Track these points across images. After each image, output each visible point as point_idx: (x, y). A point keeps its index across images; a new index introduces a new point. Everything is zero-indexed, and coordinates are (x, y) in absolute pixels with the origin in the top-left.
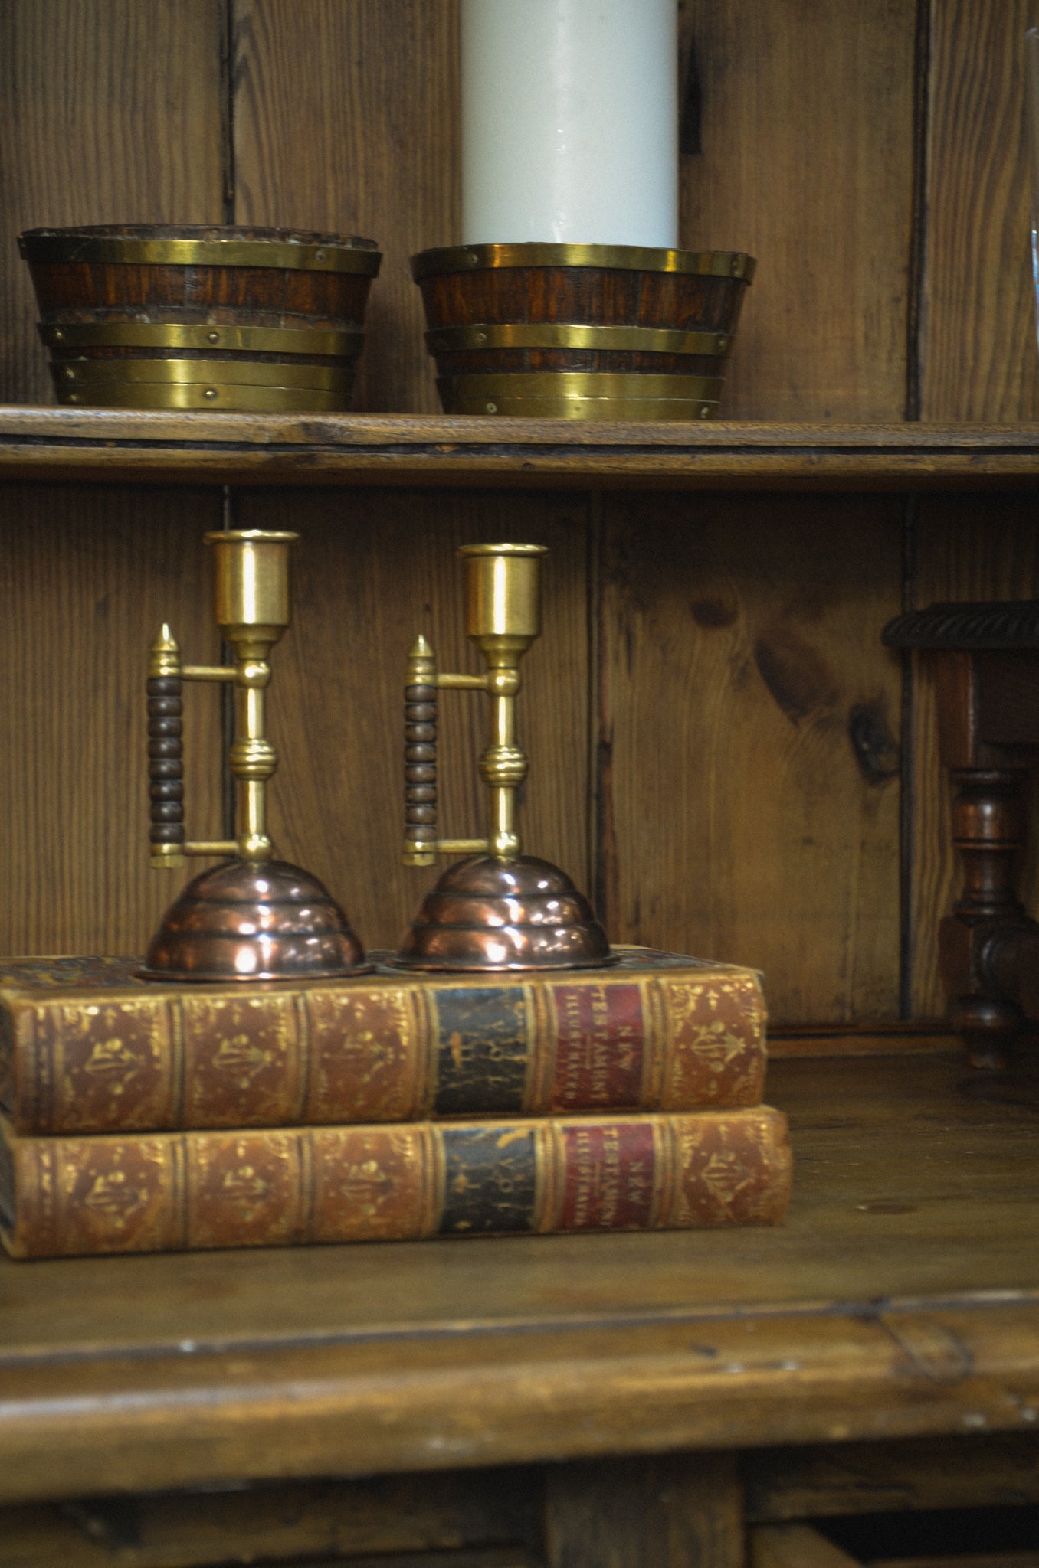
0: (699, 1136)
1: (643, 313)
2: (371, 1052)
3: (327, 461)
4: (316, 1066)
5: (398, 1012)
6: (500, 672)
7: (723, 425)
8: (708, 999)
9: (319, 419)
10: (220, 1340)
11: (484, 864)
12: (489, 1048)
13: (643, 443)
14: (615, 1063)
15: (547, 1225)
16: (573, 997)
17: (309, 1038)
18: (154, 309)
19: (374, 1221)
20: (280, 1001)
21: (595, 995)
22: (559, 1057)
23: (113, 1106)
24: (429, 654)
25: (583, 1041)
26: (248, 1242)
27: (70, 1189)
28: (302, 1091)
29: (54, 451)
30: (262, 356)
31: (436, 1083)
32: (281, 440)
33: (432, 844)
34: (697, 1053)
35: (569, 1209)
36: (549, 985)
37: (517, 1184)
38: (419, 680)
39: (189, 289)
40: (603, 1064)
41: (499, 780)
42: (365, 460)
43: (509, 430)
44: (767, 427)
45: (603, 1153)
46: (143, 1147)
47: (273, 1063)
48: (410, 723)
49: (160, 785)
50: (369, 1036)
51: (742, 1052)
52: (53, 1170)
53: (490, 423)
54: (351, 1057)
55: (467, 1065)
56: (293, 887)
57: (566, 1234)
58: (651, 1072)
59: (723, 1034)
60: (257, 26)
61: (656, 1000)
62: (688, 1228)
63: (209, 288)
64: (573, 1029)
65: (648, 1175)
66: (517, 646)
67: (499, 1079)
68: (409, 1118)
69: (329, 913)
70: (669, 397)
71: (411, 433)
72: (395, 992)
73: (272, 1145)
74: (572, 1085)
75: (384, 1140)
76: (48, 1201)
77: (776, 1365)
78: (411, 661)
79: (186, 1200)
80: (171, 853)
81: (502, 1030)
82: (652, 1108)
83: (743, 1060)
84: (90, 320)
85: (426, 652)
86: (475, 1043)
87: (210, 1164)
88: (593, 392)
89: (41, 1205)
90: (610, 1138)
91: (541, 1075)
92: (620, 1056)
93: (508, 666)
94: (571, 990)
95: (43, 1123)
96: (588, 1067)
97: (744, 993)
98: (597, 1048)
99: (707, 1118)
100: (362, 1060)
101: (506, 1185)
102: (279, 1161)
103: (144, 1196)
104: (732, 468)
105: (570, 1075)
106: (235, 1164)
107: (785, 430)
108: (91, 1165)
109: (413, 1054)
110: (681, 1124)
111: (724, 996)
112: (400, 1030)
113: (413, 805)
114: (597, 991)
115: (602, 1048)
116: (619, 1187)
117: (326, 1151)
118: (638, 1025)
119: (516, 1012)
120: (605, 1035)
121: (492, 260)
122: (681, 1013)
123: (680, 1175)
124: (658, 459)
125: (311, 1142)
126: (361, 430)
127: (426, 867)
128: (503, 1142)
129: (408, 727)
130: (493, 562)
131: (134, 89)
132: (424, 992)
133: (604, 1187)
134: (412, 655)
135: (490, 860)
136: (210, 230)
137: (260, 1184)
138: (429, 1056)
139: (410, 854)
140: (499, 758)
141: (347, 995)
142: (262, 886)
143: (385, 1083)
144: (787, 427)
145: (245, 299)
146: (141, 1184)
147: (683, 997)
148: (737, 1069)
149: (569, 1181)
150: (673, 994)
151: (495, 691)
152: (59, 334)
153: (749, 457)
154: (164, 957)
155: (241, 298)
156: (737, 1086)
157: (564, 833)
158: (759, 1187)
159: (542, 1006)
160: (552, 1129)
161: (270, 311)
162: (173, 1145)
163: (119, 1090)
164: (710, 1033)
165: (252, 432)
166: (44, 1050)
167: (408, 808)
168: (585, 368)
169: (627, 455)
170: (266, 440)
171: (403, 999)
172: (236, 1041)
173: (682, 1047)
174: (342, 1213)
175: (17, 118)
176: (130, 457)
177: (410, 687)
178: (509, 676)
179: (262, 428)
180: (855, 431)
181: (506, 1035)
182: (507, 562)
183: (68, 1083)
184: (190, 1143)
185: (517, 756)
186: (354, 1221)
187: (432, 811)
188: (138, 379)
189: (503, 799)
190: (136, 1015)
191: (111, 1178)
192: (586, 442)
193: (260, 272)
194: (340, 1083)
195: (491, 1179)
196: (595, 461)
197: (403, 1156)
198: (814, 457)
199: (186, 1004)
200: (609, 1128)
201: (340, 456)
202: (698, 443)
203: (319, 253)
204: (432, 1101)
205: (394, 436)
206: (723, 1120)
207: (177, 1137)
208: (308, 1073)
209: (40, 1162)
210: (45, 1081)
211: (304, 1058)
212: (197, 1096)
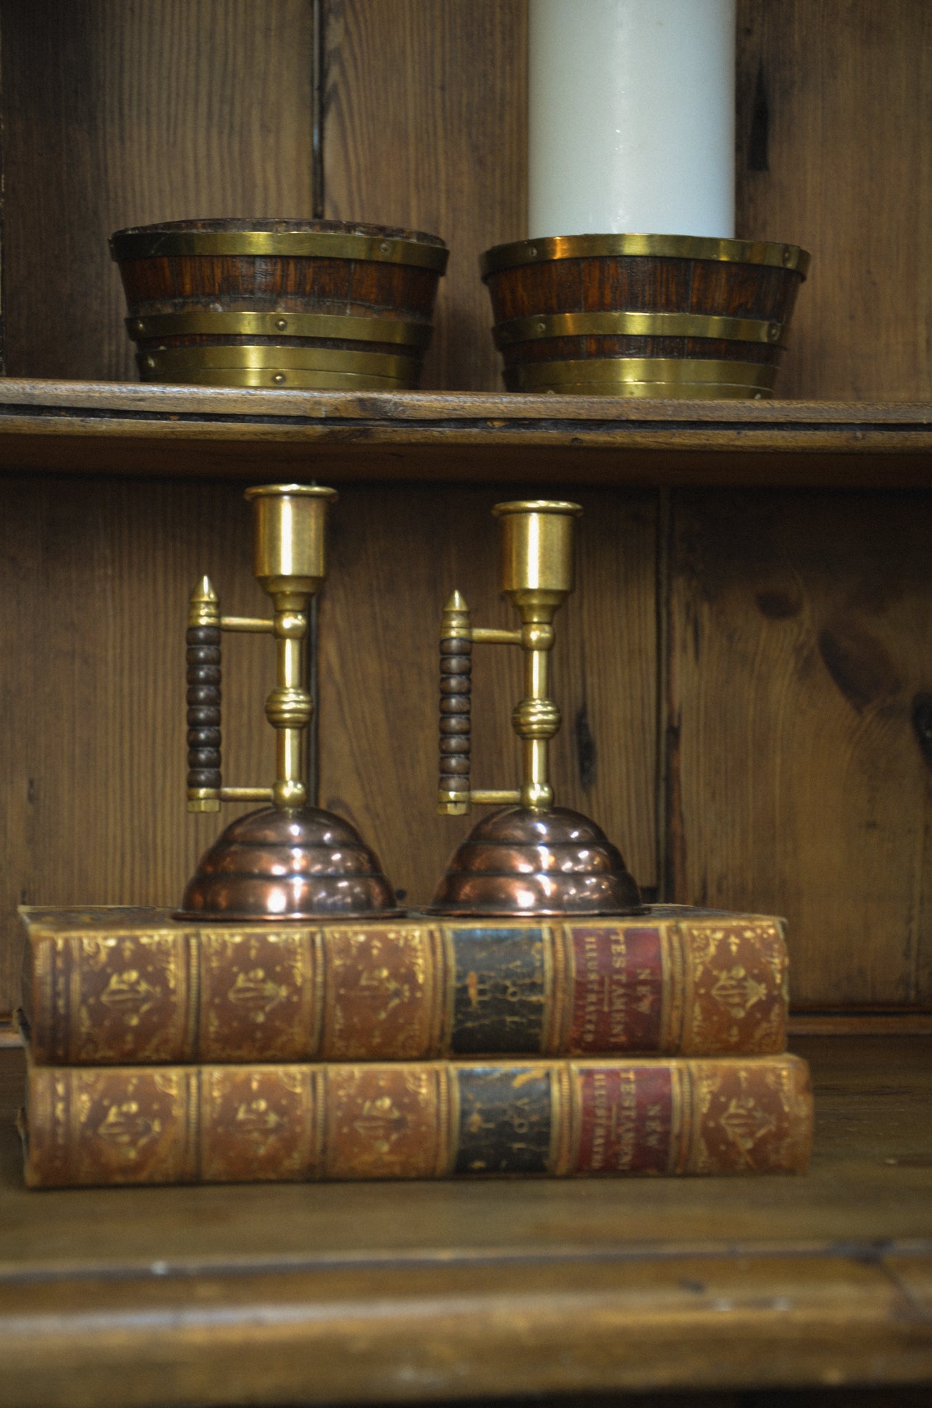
0: (718, 1081)
1: (695, 300)
2: (387, 989)
3: (382, 436)
4: (331, 1000)
5: (415, 950)
6: (534, 626)
7: (768, 403)
8: (729, 944)
9: (375, 395)
10: (193, 1263)
11: (516, 814)
12: (505, 988)
13: (690, 419)
14: (634, 1006)
15: (563, 1167)
16: (593, 940)
17: (325, 974)
18: (226, 299)
19: (388, 1158)
20: (297, 937)
21: (613, 937)
22: (577, 998)
23: (129, 1038)
24: (464, 609)
25: (601, 983)
26: (261, 1176)
27: (83, 1118)
28: (317, 1025)
29: (120, 424)
30: (328, 343)
31: (452, 1022)
32: (337, 415)
33: (465, 793)
34: (717, 998)
35: (585, 1151)
36: (568, 926)
37: (532, 1125)
38: (453, 633)
39: (260, 279)
40: (622, 1007)
41: (532, 732)
42: (419, 435)
43: (558, 406)
44: (812, 404)
45: (620, 1095)
46: (158, 1079)
47: (288, 998)
48: (444, 676)
49: (199, 731)
50: (385, 973)
51: (764, 998)
52: (67, 1099)
53: (539, 400)
54: (367, 993)
55: (483, 1004)
56: (325, 832)
57: (581, 1178)
58: (670, 1016)
59: (745, 979)
60: (346, 54)
61: (676, 944)
62: (708, 1175)
63: (278, 279)
64: (591, 971)
65: (666, 1118)
66: (551, 601)
67: (516, 1019)
68: (426, 1056)
69: (361, 858)
70: (721, 382)
71: (463, 408)
72: (414, 930)
73: (285, 1080)
74: (590, 1027)
75: (398, 1078)
76: (60, 1130)
77: (767, 1303)
78: (447, 615)
79: (199, 1132)
80: (207, 798)
81: (519, 970)
82: (673, 1051)
83: (764, 1007)
84: (169, 310)
85: (461, 606)
86: (492, 982)
87: (224, 1097)
88: (650, 377)
89: (54, 1134)
90: (628, 1081)
91: (558, 1016)
92: (639, 999)
93: (541, 620)
94: (590, 933)
95: (60, 1052)
96: (606, 1009)
97: (766, 939)
98: (615, 990)
99: (726, 1063)
100: (378, 997)
101: (521, 1125)
102: (292, 1095)
103: (157, 1127)
104: (777, 444)
105: (588, 1017)
106: (250, 1097)
107: (830, 408)
108: (104, 1095)
109: (429, 993)
110: (700, 1069)
111: (744, 943)
112: (417, 968)
113: (447, 755)
114: (617, 934)
115: (621, 991)
116: (637, 1130)
117: (340, 1086)
118: (657, 968)
119: (533, 952)
120: (623, 978)
121: (554, 252)
122: (701, 957)
123: (698, 1121)
124: (704, 435)
125: (326, 1078)
126: (414, 406)
127: (460, 815)
128: (518, 1082)
129: (443, 680)
130: (527, 519)
131: (232, 113)
132: (442, 931)
133: (621, 1130)
134: (447, 609)
135: (522, 810)
136: (280, 223)
137: (273, 1118)
138: (445, 995)
139: (443, 803)
140: (532, 710)
141: (365, 933)
142: (295, 830)
143: (401, 1021)
144: (833, 405)
145: (312, 288)
146: (154, 1115)
147: (704, 942)
148: (759, 1016)
149: (585, 1123)
150: (693, 938)
151: (529, 646)
152: (141, 325)
153: (793, 433)
154: (199, 899)
155: (308, 288)
156: (758, 1034)
157: (634, 813)
158: (780, 1135)
159: (559, 947)
160: (569, 1070)
161: (336, 300)
162: (188, 1077)
163: (135, 1021)
164: (731, 978)
165: (308, 406)
166: (61, 981)
167: (442, 759)
168: (640, 354)
169: (674, 431)
170: (323, 415)
171: (421, 937)
172: (252, 975)
173: (702, 991)
174: (356, 1150)
175: (122, 139)
176: (193, 429)
177: (445, 641)
178: (542, 631)
179: (318, 403)
180: (900, 409)
181: (524, 976)
182: (540, 518)
183: (84, 1013)
184: (205, 1077)
185: (550, 708)
186: (367, 1158)
187: (466, 762)
188: (211, 365)
189: (536, 750)
190: (154, 948)
191: (125, 1108)
192: (633, 418)
193: (326, 263)
194: (356, 1020)
195: (506, 1118)
196: (642, 437)
197: (417, 1093)
198: (859, 434)
199: (204, 939)
200: (626, 1070)
201: (394, 431)
202: (744, 419)
203: (384, 246)
204: (448, 1040)
205: (446, 411)
206: (743, 1066)
207: (192, 1070)
208: (324, 1009)
209: (54, 1091)
210: (62, 1011)
211: (319, 993)
212: (212, 1029)
